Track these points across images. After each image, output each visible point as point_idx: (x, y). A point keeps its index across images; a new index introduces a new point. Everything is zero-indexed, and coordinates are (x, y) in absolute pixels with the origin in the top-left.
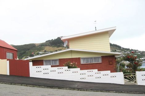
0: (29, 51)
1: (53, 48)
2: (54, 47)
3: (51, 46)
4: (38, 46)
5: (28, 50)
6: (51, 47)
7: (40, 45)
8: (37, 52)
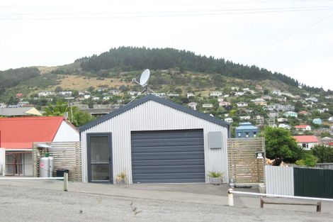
0: (16, 87)
1: (87, 80)
2: (89, 77)
3: (83, 75)
4: (45, 75)
5: (14, 86)
6: (81, 79)
7: (52, 72)
8: (36, 92)
